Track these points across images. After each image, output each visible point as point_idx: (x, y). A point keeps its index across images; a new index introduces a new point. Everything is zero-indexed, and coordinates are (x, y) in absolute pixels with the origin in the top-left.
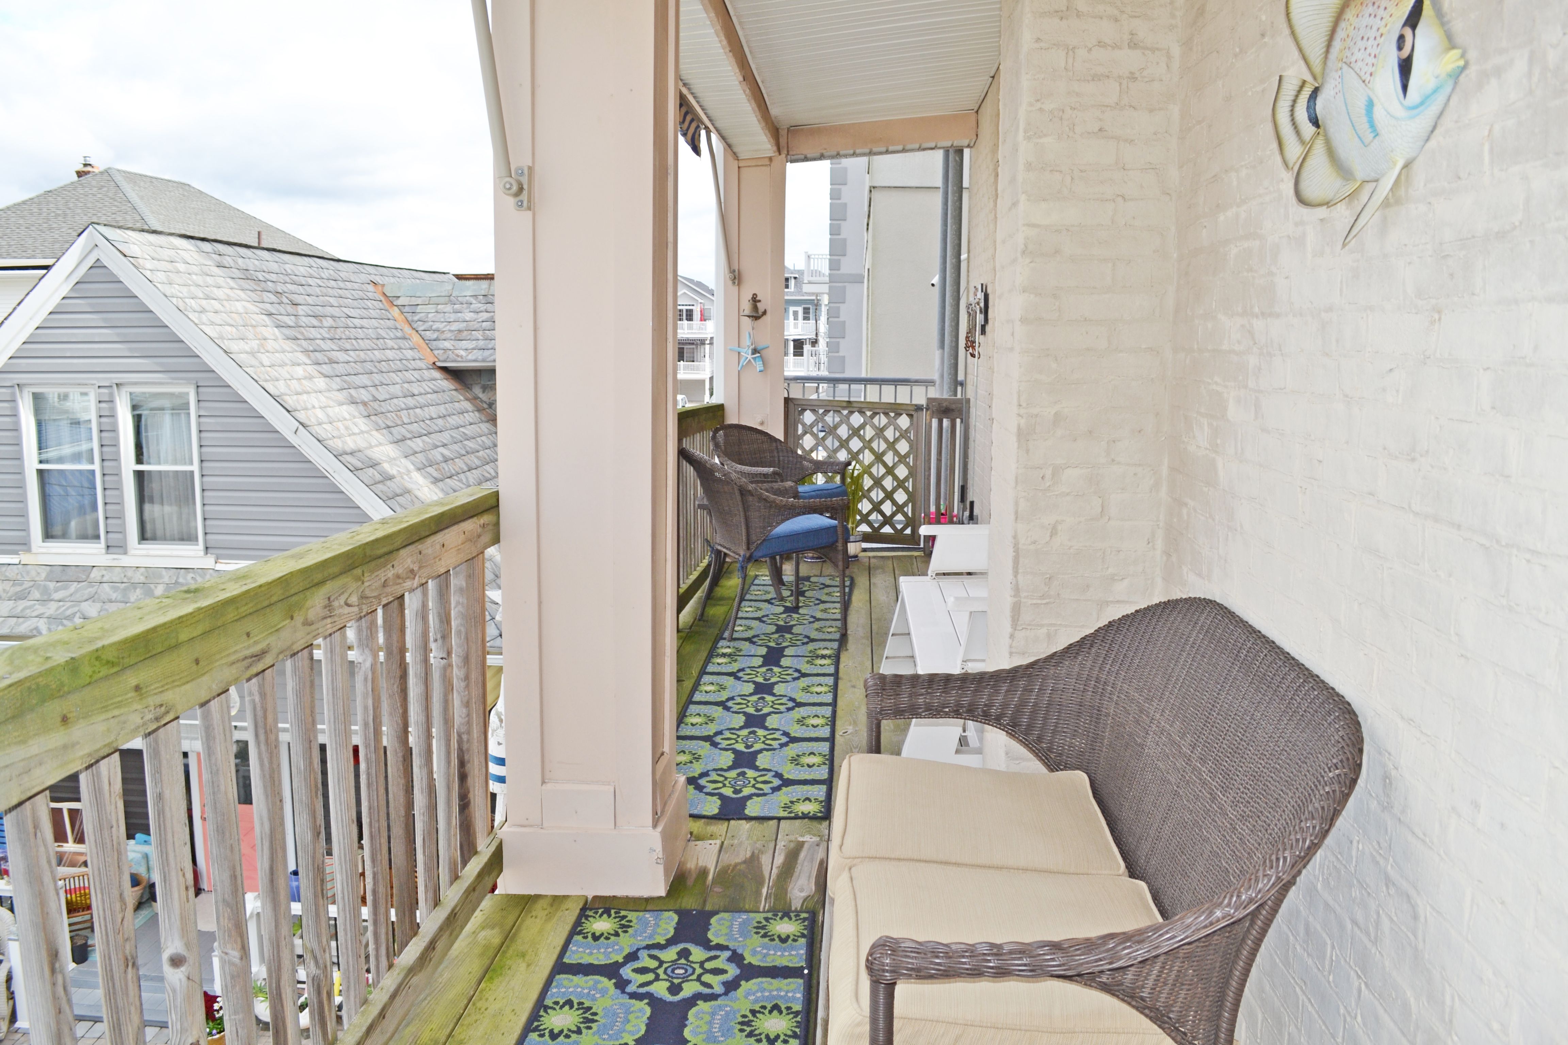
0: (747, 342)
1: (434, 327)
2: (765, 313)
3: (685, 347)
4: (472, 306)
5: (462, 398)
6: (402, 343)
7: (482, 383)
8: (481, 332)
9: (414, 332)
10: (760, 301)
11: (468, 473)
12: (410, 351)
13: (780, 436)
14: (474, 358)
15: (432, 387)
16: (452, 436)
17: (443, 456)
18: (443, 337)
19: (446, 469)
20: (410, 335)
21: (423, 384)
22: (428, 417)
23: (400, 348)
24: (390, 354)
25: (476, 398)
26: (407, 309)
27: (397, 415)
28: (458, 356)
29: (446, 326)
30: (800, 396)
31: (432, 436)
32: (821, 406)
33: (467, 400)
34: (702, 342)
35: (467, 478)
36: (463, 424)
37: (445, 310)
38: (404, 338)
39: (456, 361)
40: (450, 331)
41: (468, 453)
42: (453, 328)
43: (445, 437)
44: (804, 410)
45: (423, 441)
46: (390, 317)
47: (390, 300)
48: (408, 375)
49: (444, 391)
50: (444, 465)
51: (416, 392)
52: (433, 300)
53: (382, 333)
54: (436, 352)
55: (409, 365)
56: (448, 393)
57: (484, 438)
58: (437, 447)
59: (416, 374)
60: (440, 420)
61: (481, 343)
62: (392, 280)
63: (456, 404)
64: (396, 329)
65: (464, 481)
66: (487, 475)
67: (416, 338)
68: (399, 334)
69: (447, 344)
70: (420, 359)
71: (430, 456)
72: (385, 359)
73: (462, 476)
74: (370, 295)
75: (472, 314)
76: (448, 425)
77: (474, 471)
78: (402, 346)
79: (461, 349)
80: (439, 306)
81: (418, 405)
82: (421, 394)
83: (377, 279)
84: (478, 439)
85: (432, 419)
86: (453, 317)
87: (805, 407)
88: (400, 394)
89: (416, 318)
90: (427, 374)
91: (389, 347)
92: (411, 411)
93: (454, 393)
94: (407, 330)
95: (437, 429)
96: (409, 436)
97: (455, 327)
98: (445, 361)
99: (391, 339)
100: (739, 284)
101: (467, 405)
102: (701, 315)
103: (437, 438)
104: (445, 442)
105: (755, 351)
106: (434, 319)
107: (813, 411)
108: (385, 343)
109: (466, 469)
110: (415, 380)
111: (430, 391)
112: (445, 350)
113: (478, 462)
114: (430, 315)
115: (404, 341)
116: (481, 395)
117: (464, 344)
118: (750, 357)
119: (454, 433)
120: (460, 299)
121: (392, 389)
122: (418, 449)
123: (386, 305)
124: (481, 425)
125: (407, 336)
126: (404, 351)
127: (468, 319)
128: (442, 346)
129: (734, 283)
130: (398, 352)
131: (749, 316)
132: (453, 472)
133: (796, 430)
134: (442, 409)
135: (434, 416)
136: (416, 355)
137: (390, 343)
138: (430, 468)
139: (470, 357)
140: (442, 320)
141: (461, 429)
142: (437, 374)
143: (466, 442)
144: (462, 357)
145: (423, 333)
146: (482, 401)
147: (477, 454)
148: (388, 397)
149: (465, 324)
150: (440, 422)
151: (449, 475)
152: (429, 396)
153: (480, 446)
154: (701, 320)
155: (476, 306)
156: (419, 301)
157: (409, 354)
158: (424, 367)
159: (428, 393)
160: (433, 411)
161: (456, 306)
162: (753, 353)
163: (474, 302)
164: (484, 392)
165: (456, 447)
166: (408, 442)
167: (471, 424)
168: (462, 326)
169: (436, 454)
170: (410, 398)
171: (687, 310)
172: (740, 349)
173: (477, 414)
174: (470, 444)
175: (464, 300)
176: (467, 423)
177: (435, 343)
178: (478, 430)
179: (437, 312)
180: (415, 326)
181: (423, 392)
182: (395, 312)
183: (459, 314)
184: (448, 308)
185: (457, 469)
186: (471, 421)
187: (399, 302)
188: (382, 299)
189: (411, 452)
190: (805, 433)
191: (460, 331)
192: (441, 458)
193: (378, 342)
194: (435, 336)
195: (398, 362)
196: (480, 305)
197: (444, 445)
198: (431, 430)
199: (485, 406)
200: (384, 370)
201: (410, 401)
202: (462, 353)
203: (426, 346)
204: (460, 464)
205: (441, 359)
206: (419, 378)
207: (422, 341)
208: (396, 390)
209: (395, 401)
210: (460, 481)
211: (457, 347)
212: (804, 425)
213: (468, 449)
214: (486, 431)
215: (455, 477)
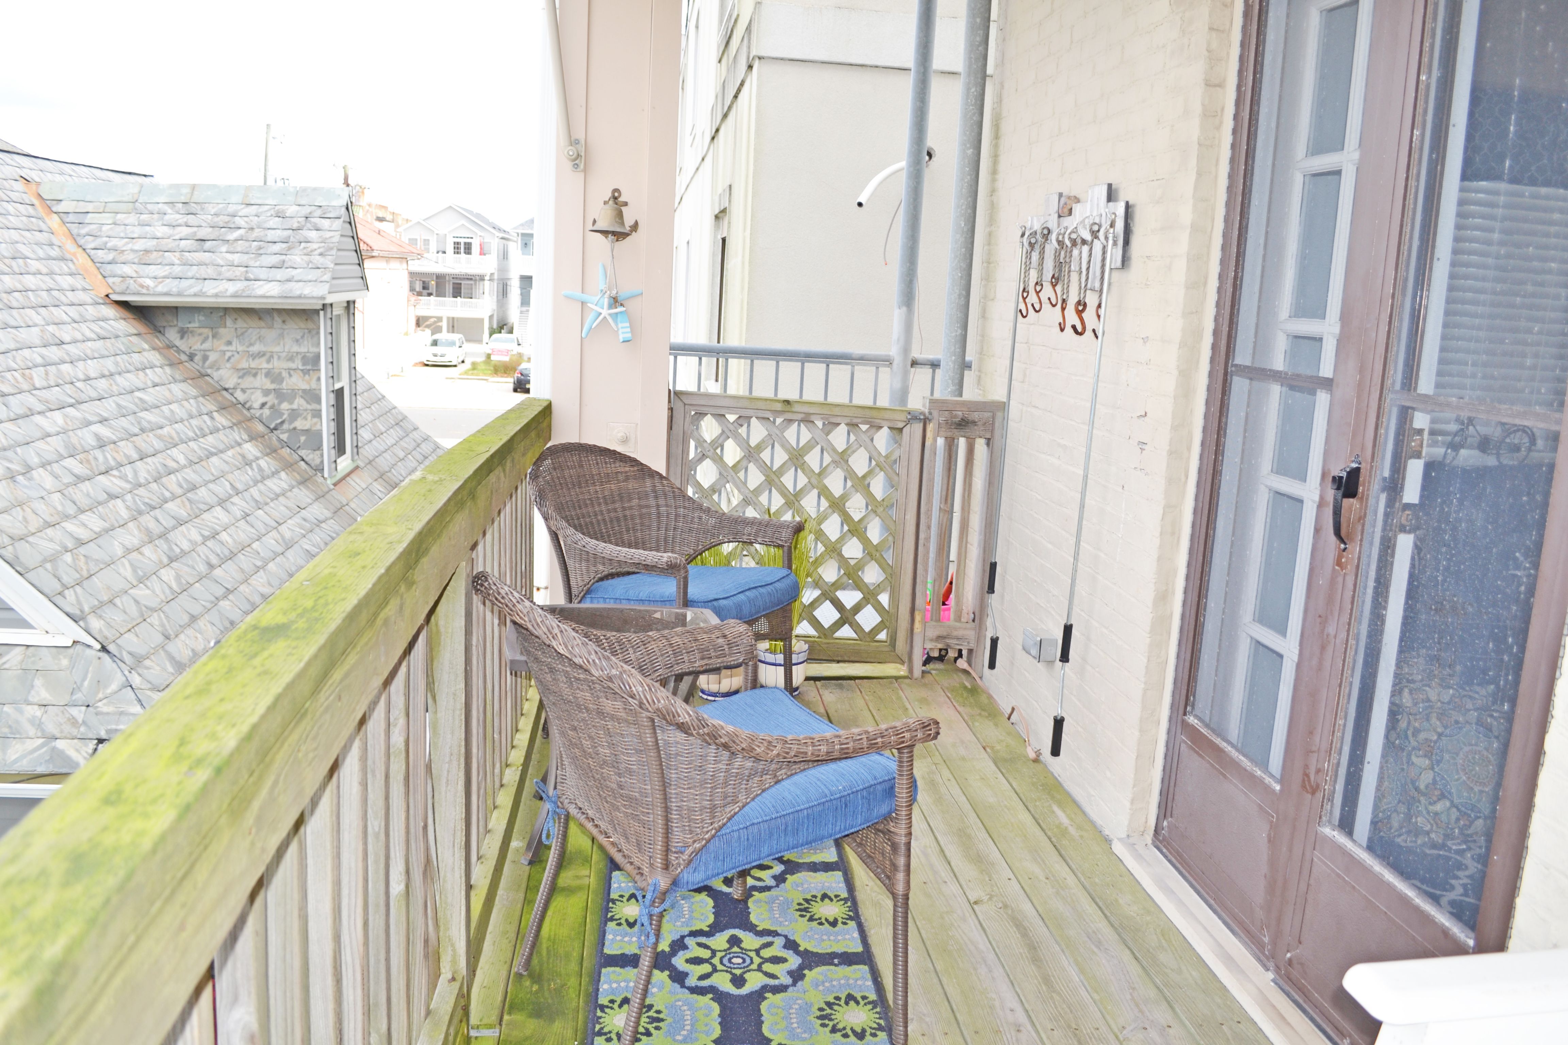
0: (598, 282)
1: (109, 245)
2: (635, 227)
3: (463, 282)
4: (167, 217)
5: (146, 346)
6: (55, 266)
7: (180, 324)
8: (177, 254)
9: (80, 250)
10: (626, 204)
11: (138, 463)
12: (68, 278)
13: (659, 465)
14: (165, 290)
15: (98, 330)
16: (119, 405)
17: (98, 437)
18: (123, 258)
19: (101, 459)
20: (74, 254)
21: (83, 326)
22: (82, 377)
23: (51, 273)
24: (30, 281)
25: (170, 346)
26: (71, 218)
27: (23, 375)
28: (142, 286)
29: (127, 243)
30: (693, 388)
31: (83, 406)
32: (731, 409)
33: (154, 349)
34: (482, 278)
35: (135, 472)
36: (141, 386)
37: (126, 222)
38: (63, 259)
39: (139, 294)
40: (132, 250)
41: (143, 430)
42: (136, 247)
43: (108, 407)
44: (701, 415)
45: (66, 416)
46: (43, 227)
47: (48, 204)
48: (58, 313)
49: (117, 337)
50: (98, 453)
51: (67, 338)
52: (110, 207)
53: (24, 250)
54: (110, 280)
55: (63, 299)
56: (125, 340)
57: (174, 407)
58: (89, 424)
59: (73, 312)
60: (103, 381)
61: (177, 270)
62: (58, 178)
63: (135, 356)
64: (51, 245)
65: (130, 476)
66: (173, 465)
67: (82, 259)
68: (55, 253)
69: (127, 270)
70: (84, 289)
71: (74, 440)
72: (20, 287)
73: (128, 470)
74: (14, 196)
75: (166, 228)
76: (115, 388)
77: (149, 460)
78: (57, 270)
79: (148, 277)
80: (119, 216)
81: (67, 359)
82: (75, 341)
83: (34, 175)
84: (164, 408)
85: (88, 379)
86: (137, 231)
87: (704, 410)
88: (37, 342)
89: (83, 231)
90: (91, 311)
91: (33, 270)
92: (52, 369)
93: (134, 339)
94: (70, 246)
95: (94, 395)
96: (39, 407)
97: (140, 245)
98: (123, 293)
99: (39, 259)
100: (585, 171)
101: (154, 357)
102: (481, 249)
103: (90, 410)
104: (105, 415)
105: (615, 301)
106: (110, 233)
107: (720, 417)
108: (26, 265)
109: (135, 456)
110: (69, 320)
111: (93, 336)
112: (124, 277)
113: (158, 444)
114: (105, 228)
115: (62, 264)
116: (178, 343)
117: (152, 270)
118: (605, 312)
119: (124, 401)
120: (149, 206)
121: (23, 335)
122: (51, 429)
123: (41, 211)
124: (172, 386)
125: (68, 256)
126: (57, 278)
127: (159, 235)
128: (119, 272)
129: (576, 166)
130: (47, 279)
131: (605, 233)
132: (113, 463)
133: (685, 451)
134: (109, 364)
135: (93, 375)
136: (78, 282)
137: (34, 265)
138: (71, 460)
139: (160, 289)
140: (122, 235)
141: (137, 394)
142: (110, 312)
143: (143, 414)
144: (148, 288)
145: (92, 252)
146: (179, 351)
147: (160, 431)
148: (13, 346)
149: (155, 242)
150: (102, 384)
151: (103, 469)
152: (89, 344)
153: (166, 418)
154: (481, 254)
155: (172, 216)
156: (90, 207)
157: (66, 281)
158: (90, 301)
159: (89, 340)
160: (92, 368)
161: (143, 217)
162: (610, 307)
163: (169, 211)
164: (182, 338)
165: (124, 422)
166: (38, 419)
167: (155, 385)
168: (150, 244)
169: (87, 437)
170: (55, 348)
171: (465, 243)
172: (585, 297)
173: (168, 370)
174: (150, 417)
175: (156, 208)
176: (150, 384)
177: (109, 267)
178: (167, 394)
179: (115, 224)
180: (82, 242)
181: (79, 336)
182: (54, 222)
183: (147, 228)
184: (132, 219)
185: (121, 458)
186: (157, 380)
187: (60, 208)
188: (36, 202)
189: (38, 434)
190: (703, 457)
191: (147, 251)
192: (93, 442)
193: (14, 263)
194: (110, 257)
195: (44, 294)
196: (178, 216)
197: (103, 421)
198: (84, 397)
199: (184, 357)
200: (15, 304)
201: (54, 353)
202: (149, 282)
203: (96, 272)
204: (127, 449)
205: (118, 290)
206: (77, 318)
207: (90, 263)
208: (33, 335)
209: (26, 353)
210: (123, 478)
211: (141, 273)
212: (700, 442)
213: (145, 424)
214: (180, 395)
215: (115, 472)
